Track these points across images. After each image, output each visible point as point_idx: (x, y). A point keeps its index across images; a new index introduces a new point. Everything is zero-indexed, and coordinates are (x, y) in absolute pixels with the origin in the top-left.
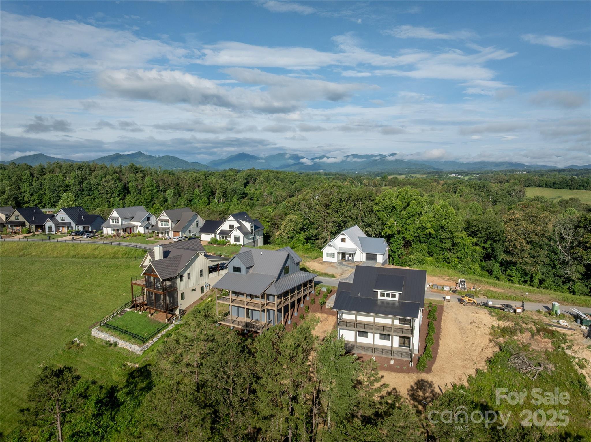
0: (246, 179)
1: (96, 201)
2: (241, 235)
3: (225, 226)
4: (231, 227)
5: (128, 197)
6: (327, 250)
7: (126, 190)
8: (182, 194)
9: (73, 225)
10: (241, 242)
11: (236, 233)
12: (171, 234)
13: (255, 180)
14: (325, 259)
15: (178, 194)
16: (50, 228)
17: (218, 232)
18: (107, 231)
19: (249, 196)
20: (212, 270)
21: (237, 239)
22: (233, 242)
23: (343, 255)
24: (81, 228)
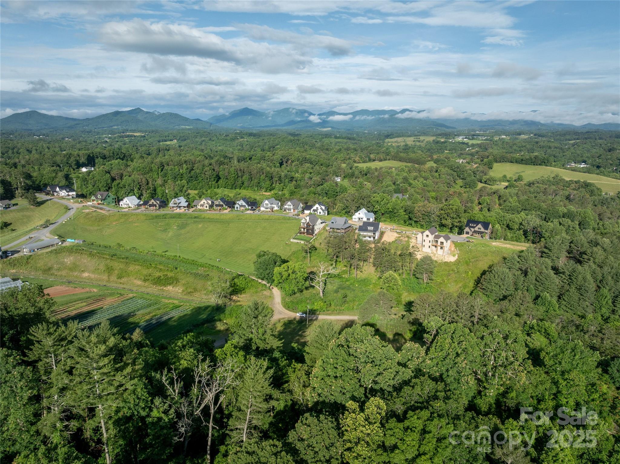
2: (322, 211)
3: (315, 208)
4: (317, 208)
5: (221, 181)
6: (354, 217)
9: (247, 206)
10: (322, 214)
11: (320, 210)
12: (292, 210)
14: (353, 220)
15: (251, 179)
16: (237, 208)
17: (312, 210)
18: (262, 209)
20: (321, 223)
21: (320, 213)
22: (318, 214)
23: (359, 219)
24: (250, 208)
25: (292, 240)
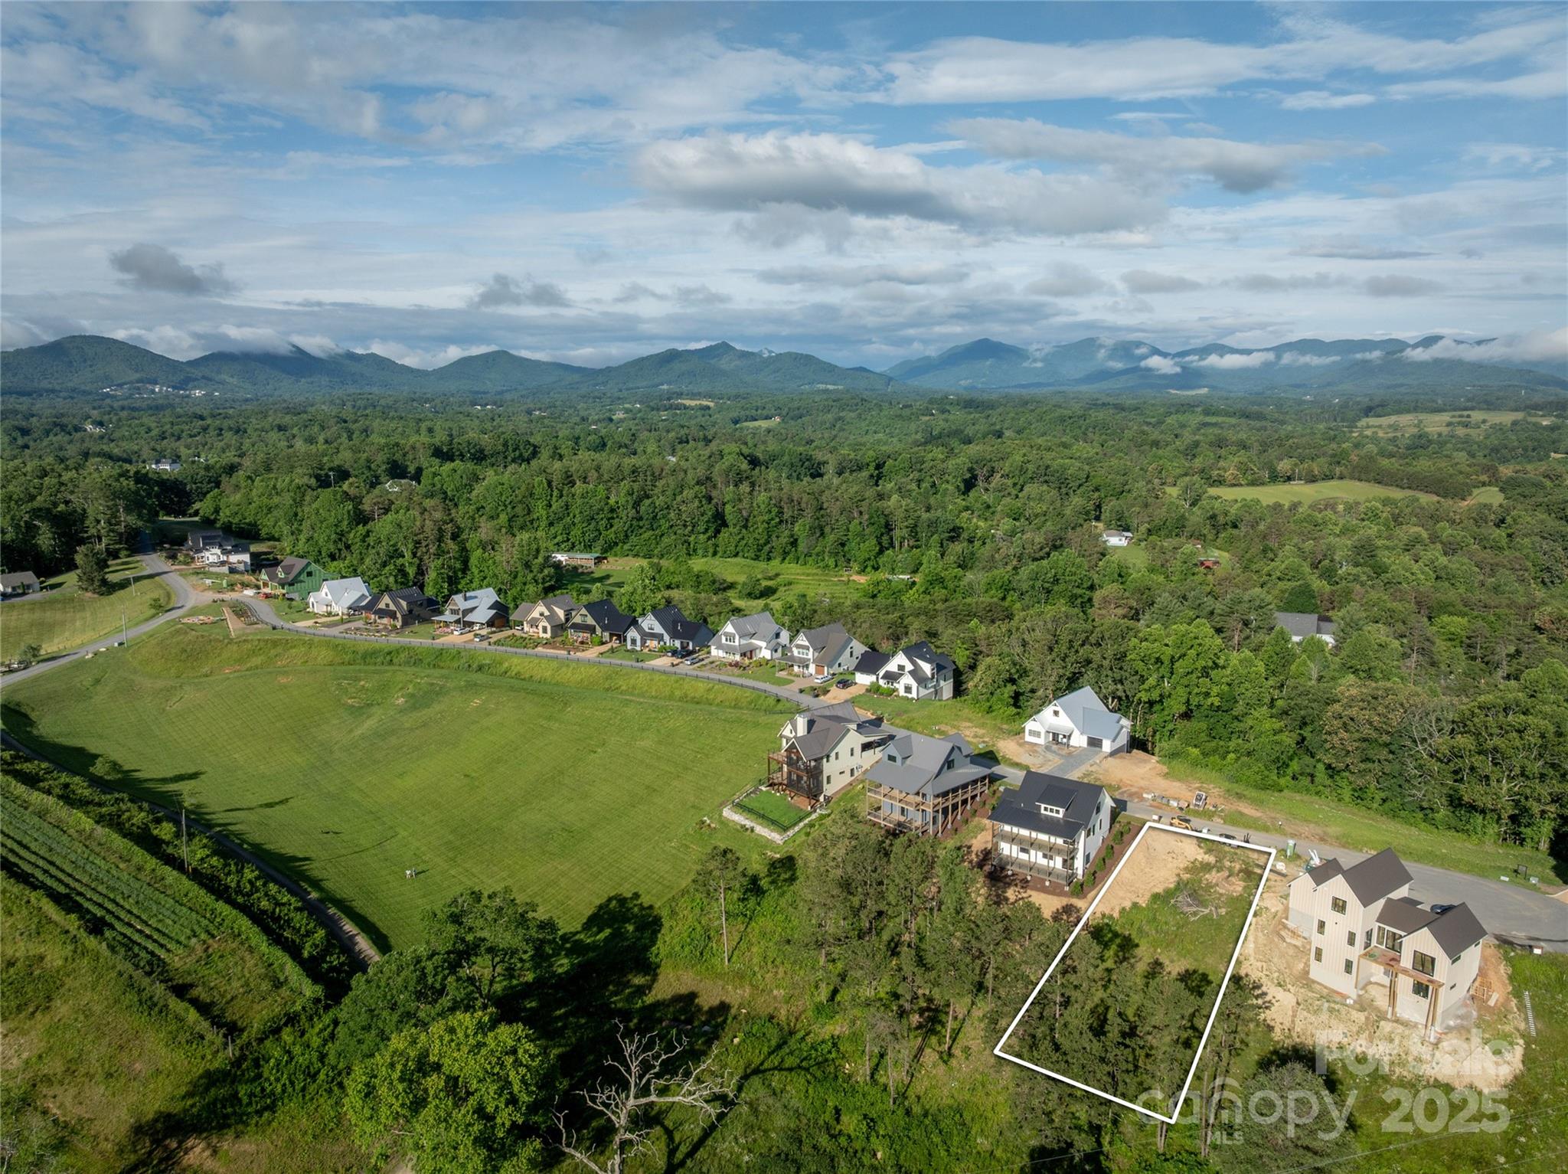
0: (971, 470)
1: (666, 540)
2: (914, 685)
3: (892, 666)
4: (901, 668)
5: (724, 534)
6: (1030, 725)
7: (719, 521)
8: (827, 530)
9: (667, 637)
10: (914, 695)
11: (907, 680)
12: (812, 669)
13: (992, 471)
14: (1028, 738)
15: (819, 530)
16: (634, 642)
17: (882, 673)
18: (715, 652)
19: (965, 535)
20: (866, 747)
21: (908, 689)
22: (902, 692)
23: (1055, 736)
24: (678, 644)
25: (727, 813)
